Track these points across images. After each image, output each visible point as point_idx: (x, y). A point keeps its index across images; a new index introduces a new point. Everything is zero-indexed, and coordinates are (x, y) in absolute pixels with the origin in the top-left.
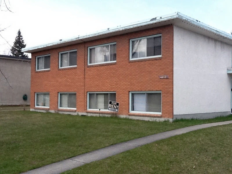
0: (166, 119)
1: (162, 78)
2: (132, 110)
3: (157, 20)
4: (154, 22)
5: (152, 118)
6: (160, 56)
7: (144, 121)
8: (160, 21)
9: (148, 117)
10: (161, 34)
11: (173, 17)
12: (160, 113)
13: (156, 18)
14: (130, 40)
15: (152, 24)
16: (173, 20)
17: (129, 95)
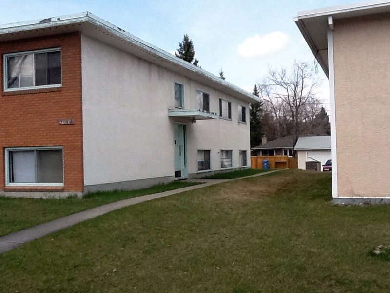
0: (72, 193)
1: (63, 123)
2: (10, 181)
3: (51, 23)
4: (47, 25)
5: (48, 194)
6: (59, 86)
7: (33, 199)
8: (58, 25)
9: (39, 192)
10: (60, 48)
11: (79, 19)
12: (62, 184)
13: (50, 19)
14: (4, 56)
15: (43, 29)
16: (80, 24)
17: (4, 155)
